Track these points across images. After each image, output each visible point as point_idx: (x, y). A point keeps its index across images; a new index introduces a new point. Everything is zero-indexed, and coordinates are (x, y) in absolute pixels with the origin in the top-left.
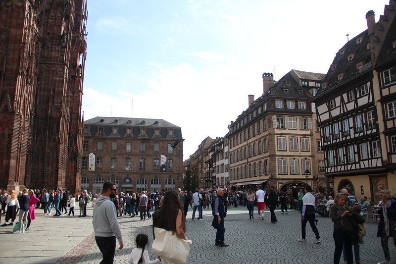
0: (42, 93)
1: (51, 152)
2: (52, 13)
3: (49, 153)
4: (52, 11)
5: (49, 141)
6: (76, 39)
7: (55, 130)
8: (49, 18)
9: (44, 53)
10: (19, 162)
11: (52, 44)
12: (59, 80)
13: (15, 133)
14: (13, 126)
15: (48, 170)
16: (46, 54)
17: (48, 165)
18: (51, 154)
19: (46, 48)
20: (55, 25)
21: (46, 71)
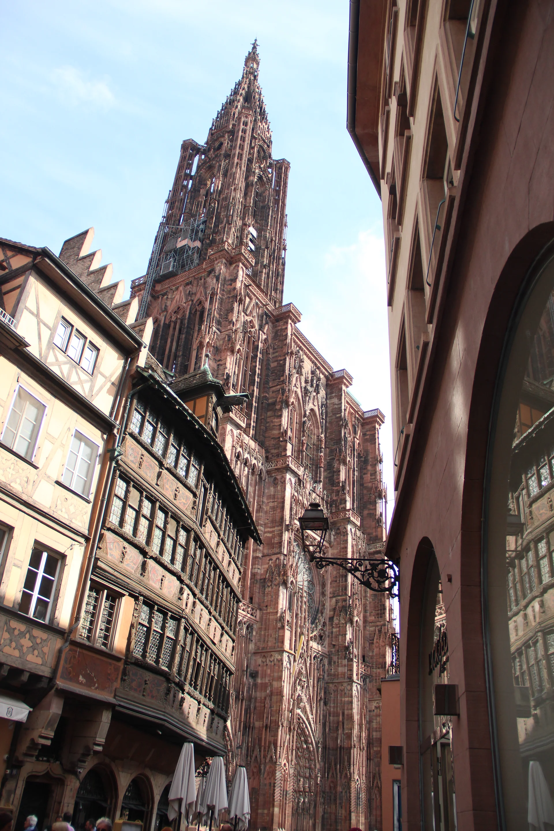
0: (331, 718)
1: (344, 791)
2: (336, 621)
3: (342, 792)
4: (335, 618)
5: (341, 778)
6: (382, 628)
7: (346, 763)
8: (333, 627)
9: (331, 669)
10: (285, 809)
11: (338, 658)
12: (348, 701)
13: (278, 782)
14: (276, 776)
15: (342, 814)
16: (333, 671)
17: (341, 808)
18: (344, 793)
19: (333, 663)
20: (339, 635)
21: (335, 692)
